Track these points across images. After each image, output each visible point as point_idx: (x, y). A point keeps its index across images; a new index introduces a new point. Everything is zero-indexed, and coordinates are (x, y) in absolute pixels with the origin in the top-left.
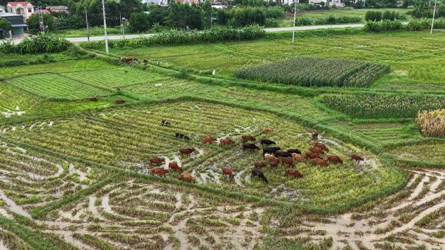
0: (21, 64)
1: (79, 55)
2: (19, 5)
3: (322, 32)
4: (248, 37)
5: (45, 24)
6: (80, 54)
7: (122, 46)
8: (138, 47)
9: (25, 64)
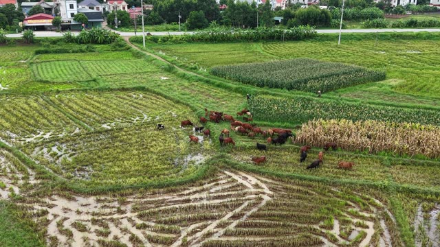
0: (66, 51)
1: (117, 47)
2: (116, 3)
3: (385, 35)
4: (295, 38)
5: (118, 20)
6: (119, 46)
7: (165, 41)
8: (180, 43)
9: (68, 52)
